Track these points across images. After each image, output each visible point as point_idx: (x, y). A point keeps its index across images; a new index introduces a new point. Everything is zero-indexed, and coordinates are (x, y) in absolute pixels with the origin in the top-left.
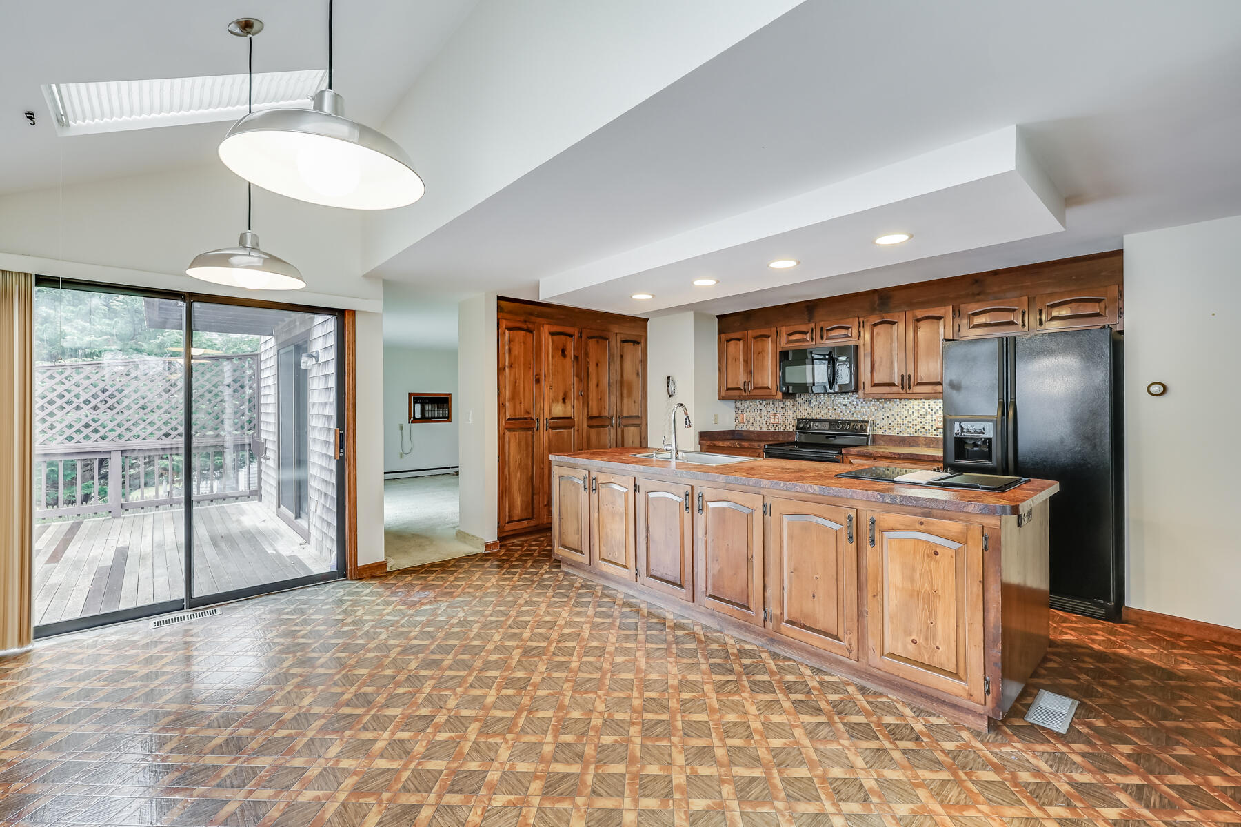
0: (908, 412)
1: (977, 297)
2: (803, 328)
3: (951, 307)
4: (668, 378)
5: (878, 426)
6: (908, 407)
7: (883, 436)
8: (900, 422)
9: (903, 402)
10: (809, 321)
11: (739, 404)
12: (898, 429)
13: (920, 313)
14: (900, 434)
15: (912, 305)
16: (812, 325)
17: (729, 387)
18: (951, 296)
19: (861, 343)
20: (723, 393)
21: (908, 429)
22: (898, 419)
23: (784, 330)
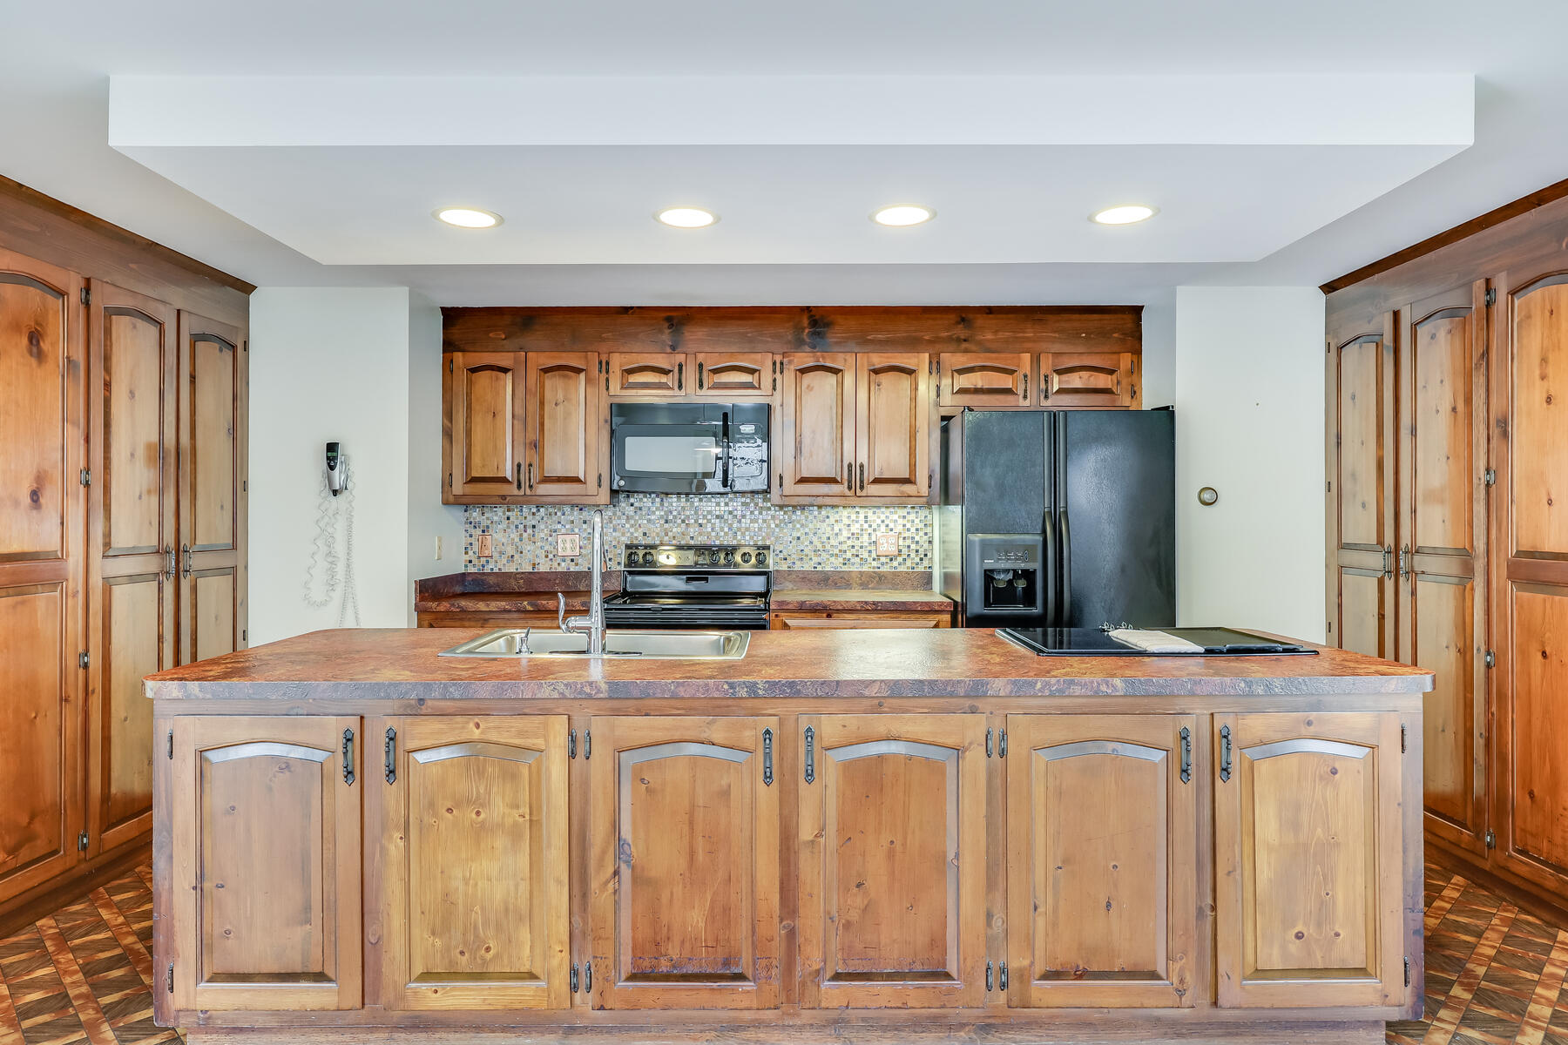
0: (833, 529)
1: (964, 345)
2: (661, 361)
3: (927, 355)
4: (332, 447)
5: (781, 556)
6: (832, 520)
7: (790, 573)
8: (820, 547)
9: (824, 512)
10: (673, 348)
11: (475, 514)
12: (816, 559)
13: (879, 360)
14: (819, 568)
15: (865, 342)
16: (681, 358)
17: (475, 474)
18: (927, 338)
19: (775, 402)
20: (458, 488)
21: (833, 559)
22: (815, 540)
23: (618, 362)
